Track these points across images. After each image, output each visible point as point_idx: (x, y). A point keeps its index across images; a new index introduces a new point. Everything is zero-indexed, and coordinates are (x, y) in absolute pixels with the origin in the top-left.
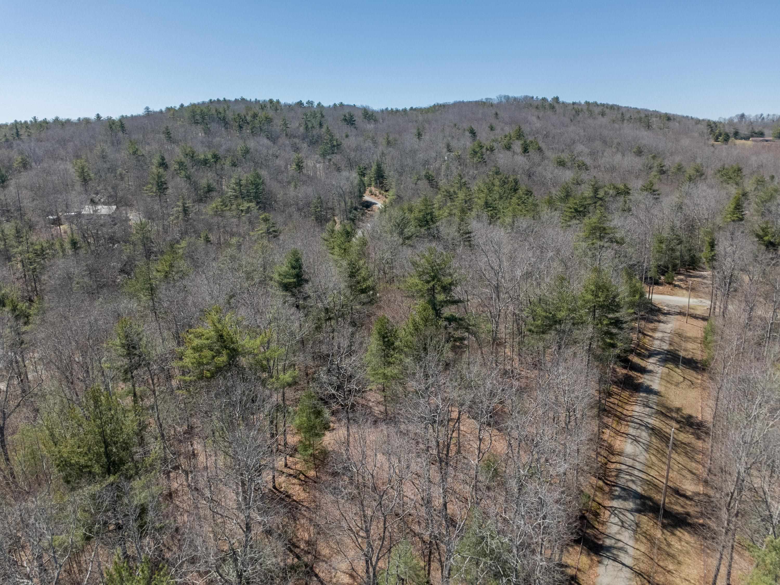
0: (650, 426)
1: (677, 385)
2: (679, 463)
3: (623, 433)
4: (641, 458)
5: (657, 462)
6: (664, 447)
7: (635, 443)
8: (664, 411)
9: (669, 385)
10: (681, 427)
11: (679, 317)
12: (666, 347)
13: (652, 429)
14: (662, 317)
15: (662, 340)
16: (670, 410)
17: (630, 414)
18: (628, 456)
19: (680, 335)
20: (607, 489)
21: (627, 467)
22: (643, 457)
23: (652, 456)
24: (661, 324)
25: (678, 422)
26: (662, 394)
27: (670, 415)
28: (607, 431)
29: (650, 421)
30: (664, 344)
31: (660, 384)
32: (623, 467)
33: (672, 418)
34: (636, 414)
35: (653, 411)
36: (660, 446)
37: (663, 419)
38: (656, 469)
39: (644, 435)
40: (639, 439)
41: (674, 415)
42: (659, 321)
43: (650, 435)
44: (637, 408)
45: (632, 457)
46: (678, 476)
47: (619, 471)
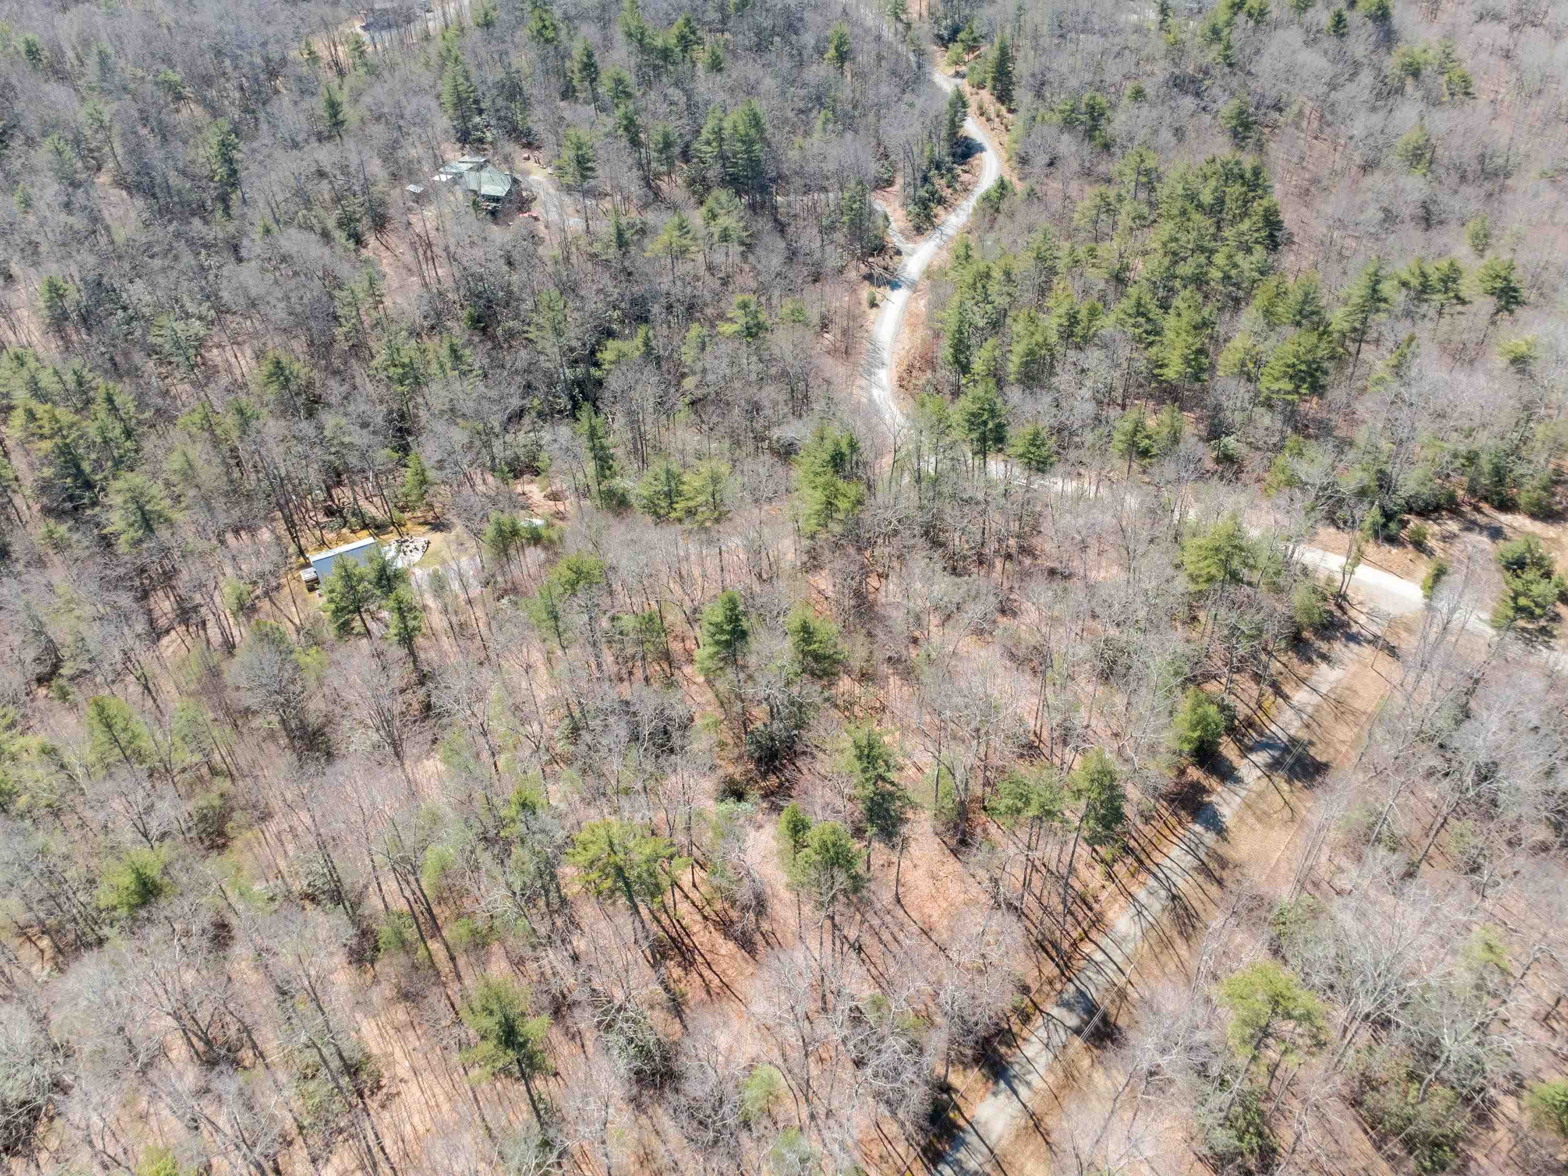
0: (1175, 892)
4: (1129, 945)
6: (1175, 933)
7: (1136, 918)
8: (1212, 867)
9: (1249, 818)
11: (1367, 650)
14: (1337, 647)
15: (1299, 711)
16: (1223, 863)
17: (1159, 861)
19: (1338, 703)
21: (1103, 956)
22: (1134, 944)
23: (1147, 947)
24: (1324, 667)
26: (1228, 834)
30: (1297, 723)
31: (1237, 814)
32: (1099, 955)
33: (1217, 881)
34: (1168, 862)
35: (1197, 863)
36: (1168, 930)
37: (1203, 881)
39: (1157, 904)
41: (1226, 875)
43: (1164, 908)
44: (1175, 852)
45: (1118, 940)
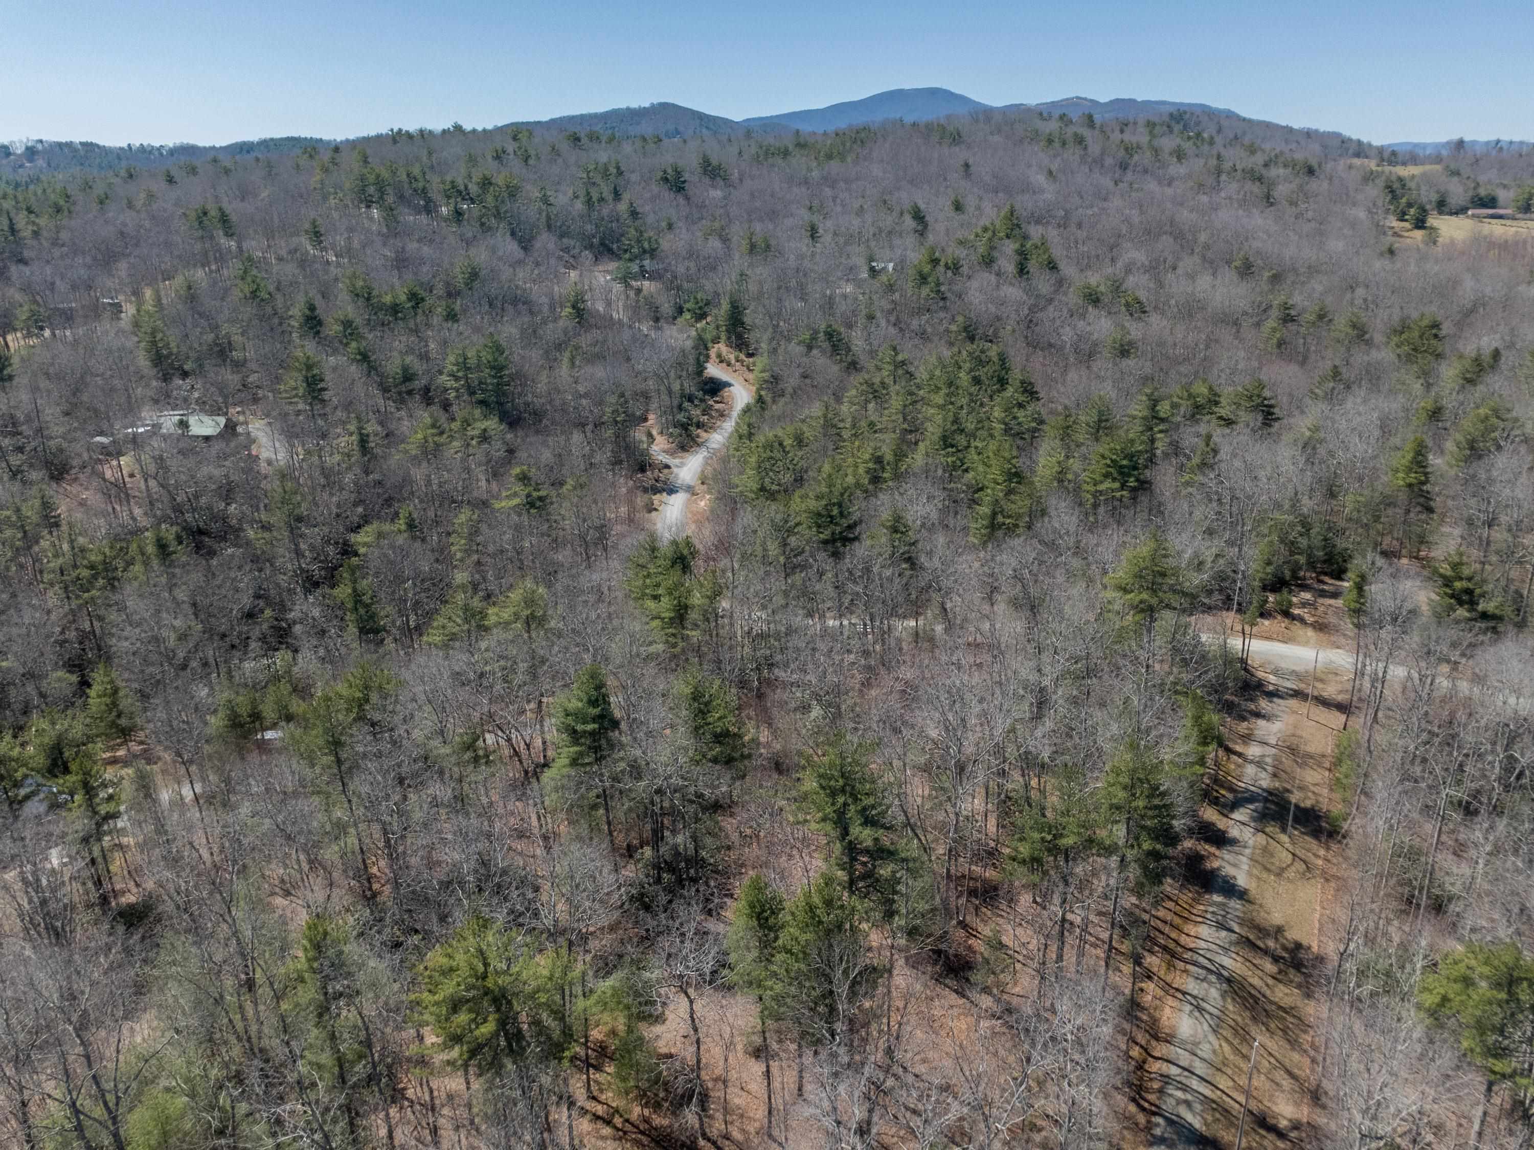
0: (1225, 973)
1: (1280, 873)
2: (1270, 1054)
3: (1177, 990)
4: (1205, 1050)
5: (1232, 1057)
6: (1248, 1021)
7: (1197, 1014)
8: (1251, 937)
9: (1265, 875)
10: (1280, 972)
11: (1293, 703)
12: (1265, 782)
13: (1229, 981)
14: (1264, 704)
15: (1260, 764)
16: (1263, 932)
17: (1192, 946)
18: (1183, 1045)
19: (1293, 750)
20: (1141, 1119)
21: (1179, 1071)
22: (1210, 1045)
23: (1224, 1044)
24: (1261, 723)
25: (1276, 959)
26: (1251, 897)
27: (1262, 945)
28: (1149, 986)
29: (1227, 961)
30: (1263, 775)
31: (1250, 874)
32: (1174, 1071)
33: (1266, 952)
34: (1203, 944)
35: (1234, 937)
36: (1239, 1019)
37: (1250, 956)
38: (1229, 1072)
39: (1213, 993)
40: (1204, 1005)
41: (1271, 943)
42: (1258, 715)
43: (1224, 995)
44: (1204, 931)
45: (1189, 1047)
46: (1268, 1085)
47: (1166, 1078)
